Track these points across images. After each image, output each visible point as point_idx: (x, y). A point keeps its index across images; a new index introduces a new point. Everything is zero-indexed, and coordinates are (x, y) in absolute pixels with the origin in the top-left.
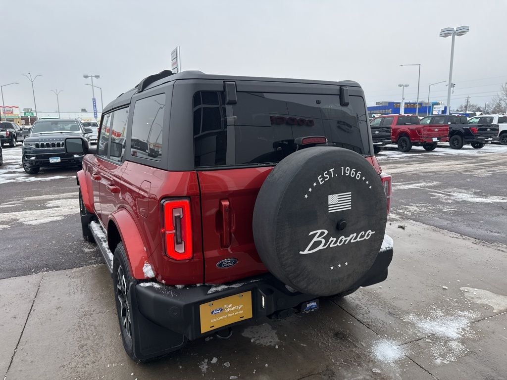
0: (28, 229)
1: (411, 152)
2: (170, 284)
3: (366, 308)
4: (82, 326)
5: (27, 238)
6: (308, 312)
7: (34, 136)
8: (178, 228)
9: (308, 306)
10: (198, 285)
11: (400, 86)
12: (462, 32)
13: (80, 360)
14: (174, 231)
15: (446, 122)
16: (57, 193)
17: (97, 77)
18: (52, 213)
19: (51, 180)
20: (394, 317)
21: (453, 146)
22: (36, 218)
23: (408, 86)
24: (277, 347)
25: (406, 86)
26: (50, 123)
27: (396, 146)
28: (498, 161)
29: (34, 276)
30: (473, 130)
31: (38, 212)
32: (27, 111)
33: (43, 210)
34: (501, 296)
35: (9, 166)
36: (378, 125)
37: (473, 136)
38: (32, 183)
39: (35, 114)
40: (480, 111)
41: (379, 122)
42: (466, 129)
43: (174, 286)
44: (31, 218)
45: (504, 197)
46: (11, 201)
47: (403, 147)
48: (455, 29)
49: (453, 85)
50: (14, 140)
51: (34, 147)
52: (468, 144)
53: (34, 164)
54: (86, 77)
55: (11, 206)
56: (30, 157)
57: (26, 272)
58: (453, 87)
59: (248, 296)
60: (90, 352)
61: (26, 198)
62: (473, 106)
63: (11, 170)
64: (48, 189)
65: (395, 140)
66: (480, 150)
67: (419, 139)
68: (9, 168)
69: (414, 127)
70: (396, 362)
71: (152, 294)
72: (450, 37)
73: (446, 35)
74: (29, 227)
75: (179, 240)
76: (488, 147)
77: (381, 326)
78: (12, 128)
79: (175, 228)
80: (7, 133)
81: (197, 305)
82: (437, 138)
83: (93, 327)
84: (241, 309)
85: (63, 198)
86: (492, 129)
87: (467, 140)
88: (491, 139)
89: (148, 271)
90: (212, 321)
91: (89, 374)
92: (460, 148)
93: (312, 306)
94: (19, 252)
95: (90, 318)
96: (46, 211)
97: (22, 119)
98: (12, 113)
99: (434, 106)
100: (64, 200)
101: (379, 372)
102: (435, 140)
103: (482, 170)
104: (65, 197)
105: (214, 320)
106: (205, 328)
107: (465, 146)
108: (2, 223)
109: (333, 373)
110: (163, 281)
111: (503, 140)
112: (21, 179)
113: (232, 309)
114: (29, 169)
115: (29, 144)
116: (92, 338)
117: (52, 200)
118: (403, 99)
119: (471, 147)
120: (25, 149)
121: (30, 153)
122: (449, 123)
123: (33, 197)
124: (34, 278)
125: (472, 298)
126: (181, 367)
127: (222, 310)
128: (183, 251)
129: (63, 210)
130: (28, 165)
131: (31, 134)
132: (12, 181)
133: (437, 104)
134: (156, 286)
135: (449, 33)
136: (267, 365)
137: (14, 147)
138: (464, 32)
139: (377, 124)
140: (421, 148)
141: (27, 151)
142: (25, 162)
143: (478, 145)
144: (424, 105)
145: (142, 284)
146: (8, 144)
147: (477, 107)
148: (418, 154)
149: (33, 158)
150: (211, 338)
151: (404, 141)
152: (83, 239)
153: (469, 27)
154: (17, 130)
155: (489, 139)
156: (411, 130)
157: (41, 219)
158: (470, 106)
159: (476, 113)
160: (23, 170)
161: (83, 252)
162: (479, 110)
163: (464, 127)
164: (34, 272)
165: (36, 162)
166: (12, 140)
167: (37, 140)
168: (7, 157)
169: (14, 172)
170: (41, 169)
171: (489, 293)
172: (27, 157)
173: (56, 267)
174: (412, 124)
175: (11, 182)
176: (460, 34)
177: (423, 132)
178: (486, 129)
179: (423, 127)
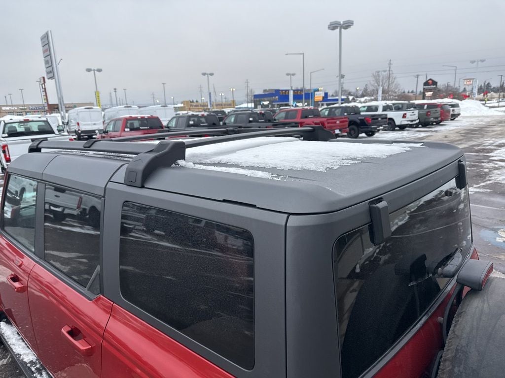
11: (288, 74)
12: (347, 25)
15: (342, 113)
21: (350, 136)
23: (295, 74)
25: (293, 75)
30: (367, 121)
37: (367, 125)
40: (352, 95)
48: (342, 23)
49: (343, 77)
52: (363, 133)
58: (343, 78)
69: (317, 120)
72: (337, 30)
73: (334, 28)
76: (378, 135)
86: (382, 118)
87: (362, 129)
102: (337, 131)
118: (292, 87)
119: (365, 135)
122: (346, 114)
133: (318, 90)
135: (336, 26)
138: (349, 26)
143: (370, 134)
147: (348, 92)
153: (353, 21)
155: (381, 127)
162: (350, 94)
163: (358, 118)
174: (314, 116)
176: (346, 28)
177: (327, 125)
178: (377, 119)
179: (328, 120)
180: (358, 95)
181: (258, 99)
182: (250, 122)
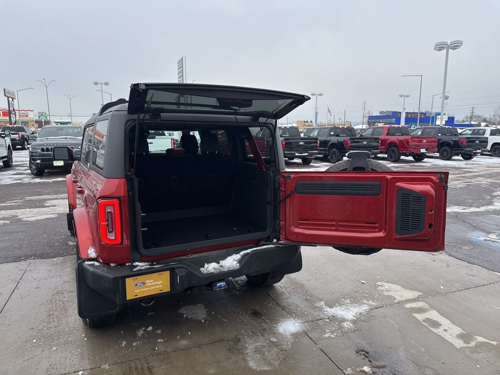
0: (25, 225)
1: (400, 162)
2: (106, 263)
3: (288, 295)
4: (54, 301)
5: (23, 232)
6: (218, 290)
7: (40, 141)
8: (110, 221)
9: (218, 285)
10: (127, 264)
11: (401, 96)
12: (456, 46)
13: (46, 325)
14: (107, 223)
15: (436, 134)
16: (56, 194)
17: (107, 84)
18: (48, 212)
19: (54, 181)
20: (308, 302)
21: (442, 157)
22: (33, 215)
23: (409, 96)
24: (203, 321)
25: (407, 96)
26: (56, 129)
27: (386, 156)
28: (481, 173)
29: (23, 263)
30: (462, 142)
31: (36, 210)
32: (41, 114)
33: (40, 209)
34: (408, 290)
35: (18, 168)
36: (369, 136)
37: (461, 147)
38: (36, 184)
39: (48, 117)
41: (371, 133)
42: (455, 141)
43: (109, 265)
44: (29, 215)
45: (465, 207)
46: (14, 200)
47: (392, 157)
48: (449, 43)
49: (447, 98)
50: (26, 143)
51: (40, 151)
52: (458, 155)
53: (39, 166)
54: (96, 84)
55: (13, 204)
56: (35, 160)
57: (17, 259)
59: (167, 274)
60: (56, 319)
61: (28, 198)
62: (479, 117)
63: (19, 172)
64: (48, 190)
65: (384, 150)
66: (469, 162)
67: (407, 150)
68: (18, 170)
69: (402, 138)
70: (292, 335)
71: (91, 269)
72: (444, 51)
73: (440, 49)
74: (26, 223)
75: (111, 230)
76: (477, 159)
77: (294, 308)
78: (25, 131)
79: (107, 221)
80: (19, 137)
81: (123, 279)
82: (425, 149)
83: (61, 302)
84: (161, 284)
85: (61, 199)
86: (481, 142)
87: (456, 152)
88: (480, 151)
89: (92, 253)
90: (136, 291)
91: (51, 334)
92: (449, 159)
93: (221, 285)
94: (14, 244)
95: (61, 296)
96: (43, 209)
97: (36, 122)
98: (27, 116)
99: (438, 117)
100: (61, 200)
101: (275, 340)
102: (423, 151)
103: (459, 182)
104: (63, 197)
105: (138, 291)
106: (129, 297)
107: (453, 158)
108: (4, 219)
109: (239, 340)
110: (101, 261)
111: (495, 152)
112: (27, 179)
113: (153, 283)
114: (35, 171)
115: (35, 149)
116: (59, 310)
117: (50, 199)
118: (404, 109)
119: (461, 158)
120: (32, 152)
121: (36, 156)
122: (440, 135)
123: (34, 197)
124: (23, 265)
125: (383, 291)
126: (122, 332)
127: (144, 284)
128: (114, 238)
129: (59, 209)
130: (34, 167)
131: (38, 139)
132: (18, 181)
133: (440, 114)
134: (96, 264)
135: (443, 47)
136: (189, 333)
137: (26, 149)
138: (458, 46)
139: (369, 134)
140: (411, 158)
141: (34, 154)
142: (31, 164)
143: (468, 157)
144: (427, 115)
145: (86, 263)
146: (20, 147)
147: (483, 117)
148: (405, 165)
149: (38, 161)
150: (153, 313)
151: (393, 151)
152: (70, 234)
153: (462, 41)
154: (29, 133)
155: (478, 151)
156: (400, 141)
157: (38, 216)
158: (476, 117)
159: (481, 123)
160: (29, 171)
161: (67, 244)
162: (485, 120)
163: (453, 139)
164: (23, 259)
165: (41, 165)
166: (24, 143)
167: (43, 145)
168: (18, 159)
169: (22, 174)
170: (46, 171)
171: (399, 288)
172: (33, 160)
173: (43, 256)
174: (402, 135)
175: (18, 183)
176: (454, 48)
177: (411, 143)
178: (475, 141)
179: (412, 138)
180: (496, 122)
181: (373, 121)
182: (331, 135)
